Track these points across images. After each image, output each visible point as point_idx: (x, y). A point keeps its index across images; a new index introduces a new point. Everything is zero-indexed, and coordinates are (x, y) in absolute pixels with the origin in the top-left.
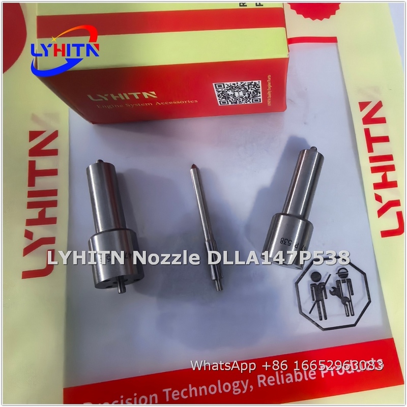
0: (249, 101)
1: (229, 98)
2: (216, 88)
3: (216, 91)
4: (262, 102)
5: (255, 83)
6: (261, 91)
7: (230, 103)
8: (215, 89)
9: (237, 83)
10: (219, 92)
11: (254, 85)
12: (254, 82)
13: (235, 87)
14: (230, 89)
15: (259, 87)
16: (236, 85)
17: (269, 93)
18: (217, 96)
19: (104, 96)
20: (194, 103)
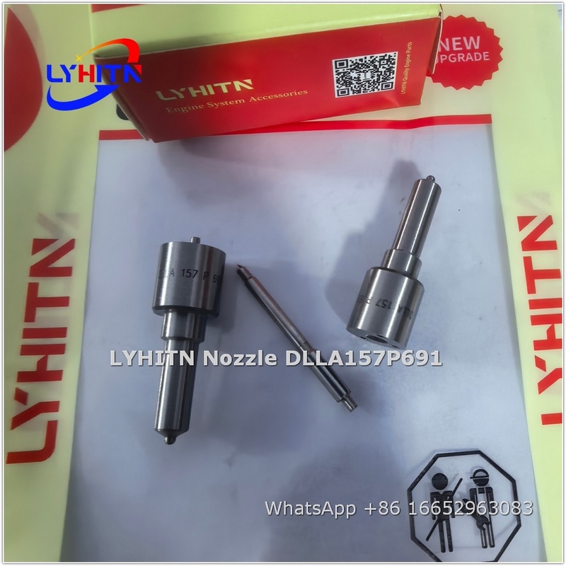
0: (377, 88)
1: (351, 83)
2: (336, 68)
3: (335, 73)
4: (394, 88)
5: (389, 56)
6: (395, 69)
7: (351, 92)
8: (334, 70)
9: (366, 58)
10: (338, 74)
11: (388, 60)
12: (388, 54)
13: (362, 65)
14: (354, 69)
15: (394, 64)
16: (364, 60)
17: (406, 72)
18: (335, 82)
19: (178, 90)
20: (303, 95)
